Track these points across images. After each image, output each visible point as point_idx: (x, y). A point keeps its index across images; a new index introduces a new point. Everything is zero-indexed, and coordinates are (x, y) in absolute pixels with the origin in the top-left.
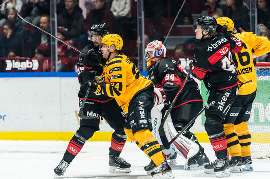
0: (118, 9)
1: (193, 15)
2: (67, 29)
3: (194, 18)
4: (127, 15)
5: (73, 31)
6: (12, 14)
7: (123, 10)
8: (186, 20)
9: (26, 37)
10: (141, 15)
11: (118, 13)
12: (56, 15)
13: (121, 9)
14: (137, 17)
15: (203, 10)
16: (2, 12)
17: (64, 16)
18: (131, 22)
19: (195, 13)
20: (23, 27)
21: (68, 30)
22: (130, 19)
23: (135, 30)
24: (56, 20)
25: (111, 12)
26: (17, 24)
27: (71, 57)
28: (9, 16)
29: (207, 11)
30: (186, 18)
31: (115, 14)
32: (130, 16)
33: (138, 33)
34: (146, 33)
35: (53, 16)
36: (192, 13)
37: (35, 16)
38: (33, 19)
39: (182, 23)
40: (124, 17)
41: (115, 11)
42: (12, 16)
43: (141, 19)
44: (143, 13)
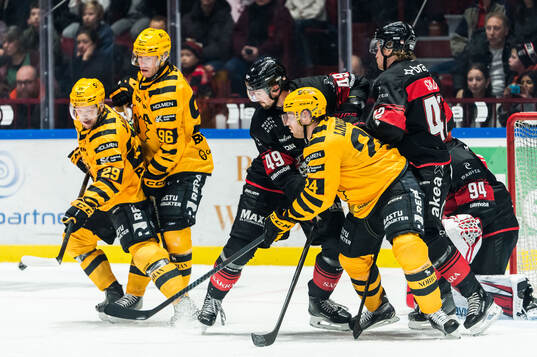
0: (301, 6)
1: (447, 16)
2: (201, 45)
3: (448, 23)
4: (319, 16)
5: (213, 48)
6: (91, 14)
7: (310, 6)
8: (434, 27)
9: (119, 58)
10: (345, 16)
11: (301, 13)
12: (178, 15)
13: (307, 4)
14: (337, 21)
15: (467, 8)
16: (71, 11)
17: (194, 19)
18: (327, 31)
19: (452, 13)
20: (114, 38)
21: (204, 45)
22: (323, 25)
23: (333, 45)
24: (178, 25)
25: (287, 11)
26: (102, 35)
27: (207, 98)
28: (85, 18)
29: (475, 9)
30: (434, 22)
31: (294, 14)
32: (324, 18)
33: (340, 52)
34: (355, 52)
35: (173, 19)
36: (446, 13)
37: (137, 18)
38: (133, 23)
39: (427, 33)
40: (313, 20)
41: (294, 8)
42: (91, 18)
43: (345, 26)
44: (349, 12)
